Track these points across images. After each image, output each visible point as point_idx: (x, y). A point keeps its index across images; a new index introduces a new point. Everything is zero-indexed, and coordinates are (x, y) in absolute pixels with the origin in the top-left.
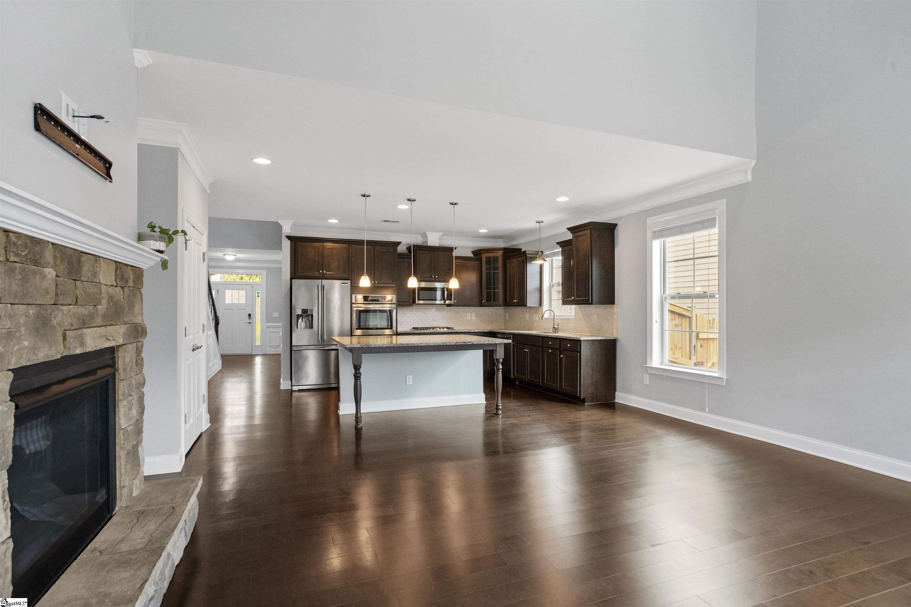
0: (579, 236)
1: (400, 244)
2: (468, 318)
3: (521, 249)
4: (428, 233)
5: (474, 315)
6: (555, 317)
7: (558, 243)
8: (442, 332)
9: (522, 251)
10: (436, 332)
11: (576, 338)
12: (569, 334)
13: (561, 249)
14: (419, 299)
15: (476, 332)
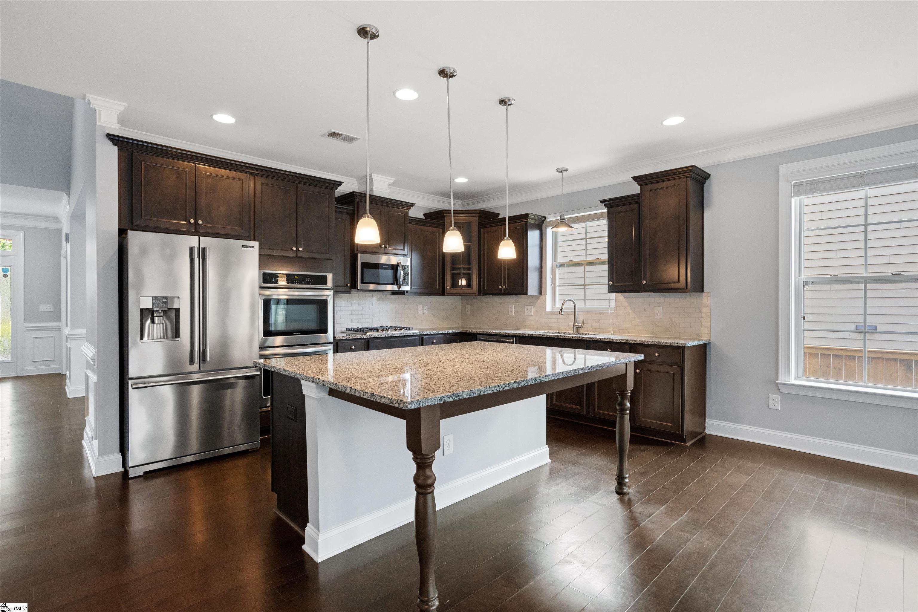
0: (659, 189)
1: (340, 185)
2: (419, 313)
3: (499, 214)
4: (374, 176)
5: (426, 307)
6: (577, 311)
7: (602, 202)
8: (401, 335)
9: (500, 217)
10: (393, 336)
11: (678, 343)
12: (611, 336)
13: (606, 210)
14: (362, 282)
15: (445, 333)
